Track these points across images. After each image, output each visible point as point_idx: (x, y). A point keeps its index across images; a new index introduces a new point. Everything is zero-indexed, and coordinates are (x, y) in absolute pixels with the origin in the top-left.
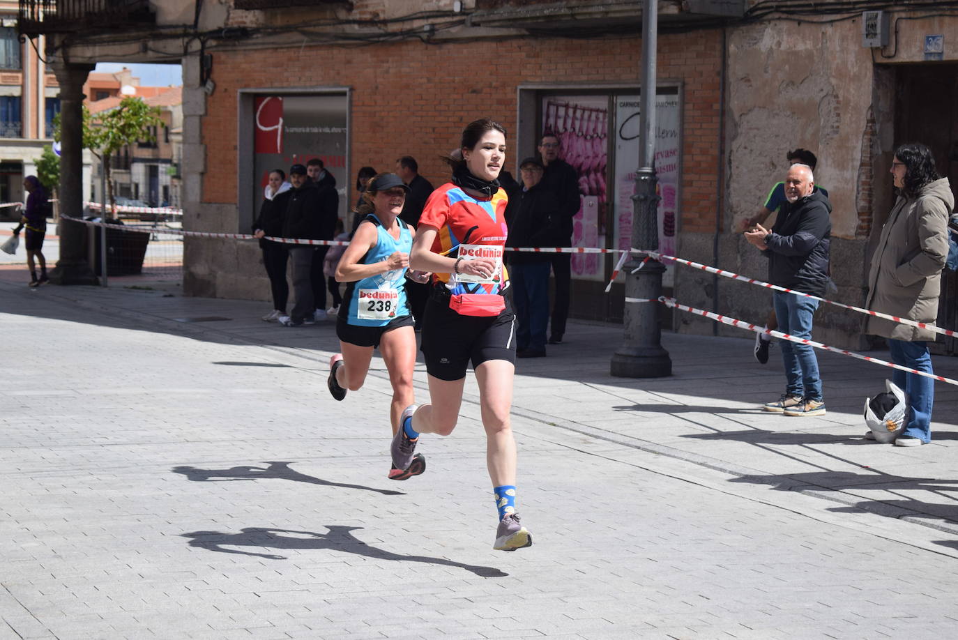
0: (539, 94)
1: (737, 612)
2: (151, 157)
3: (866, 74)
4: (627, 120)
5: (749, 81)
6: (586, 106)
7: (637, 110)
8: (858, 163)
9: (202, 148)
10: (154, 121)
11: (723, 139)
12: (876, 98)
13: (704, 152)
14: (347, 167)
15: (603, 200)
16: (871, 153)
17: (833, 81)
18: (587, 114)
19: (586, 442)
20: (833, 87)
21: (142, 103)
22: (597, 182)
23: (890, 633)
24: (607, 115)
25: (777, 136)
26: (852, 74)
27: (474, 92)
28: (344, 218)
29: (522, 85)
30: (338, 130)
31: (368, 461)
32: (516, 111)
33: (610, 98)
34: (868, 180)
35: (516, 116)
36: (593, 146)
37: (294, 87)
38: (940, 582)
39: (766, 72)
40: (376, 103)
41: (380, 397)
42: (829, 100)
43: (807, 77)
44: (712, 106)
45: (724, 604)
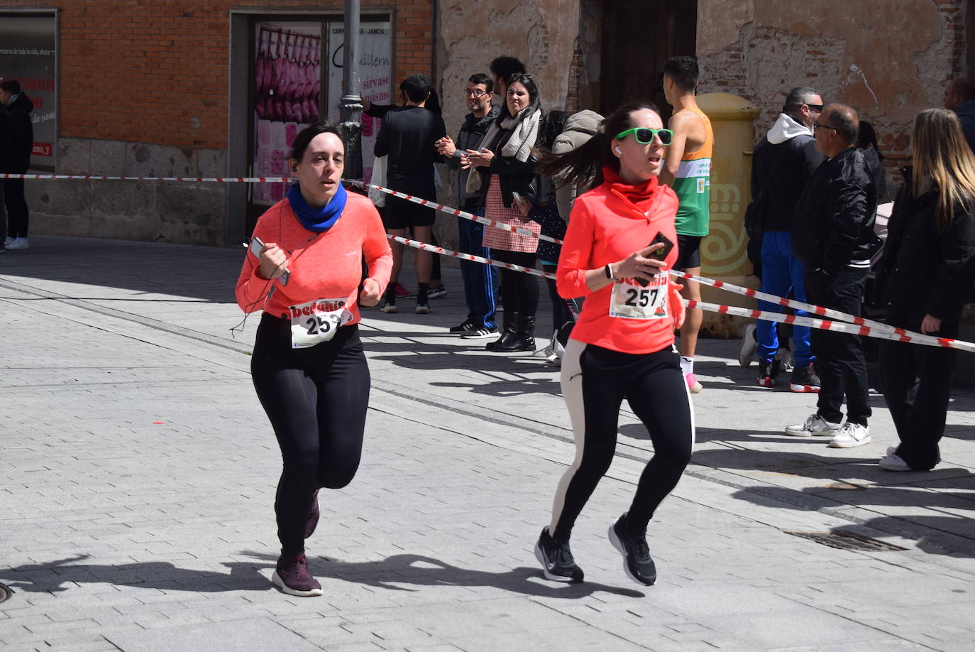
0: (253, 19)
3: (573, 4)
4: (340, 47)
5: (459, 9)
6: (299, 32)
7: (344, 38)
8: (565, 94)
11: (434, 68)
12: (582, 27)
14: (56, 90)
16: (578, 84)
17: (542, 11)
18: (300, 40)
20: (542, 17)
22: (310, 109)
24: (320, 41)
26: (560, 4)
27: (185, 15)
28: (54, 143)
29: (234, 9)
30: (47, 53)
32: (228, 36)
33: (323, 25)
35: (228, 41)
36: (306, 74)
37: (1, 7)
39: (477, 1)
40: (85, 25)
42: (538, 30)
43: (517, 6)
44: (423, 34)
45: (381, 526)
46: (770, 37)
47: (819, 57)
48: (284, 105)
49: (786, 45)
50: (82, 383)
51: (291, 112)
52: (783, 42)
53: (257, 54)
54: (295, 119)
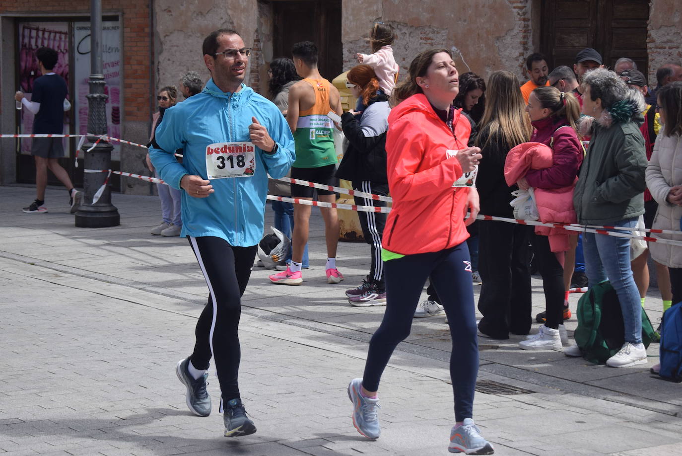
0: (16, 21)
1: (167, 397)
3: (252, 7)
4: (83, 40)
5: (170, 11)
6: (52, 29)
7: (89, 32)
11: (153, 54)
12: (260, 24)
13: (140, 63)
16: (258, 63)
18: (52, 35)
19: (57, 276)
20: (230, 16)
23: (275, 405)
24: (68, 36)
25: (191, 51)
26: (242, 7)
29: (3, 13)
33: (69, 24)
34: (256, 83)
38: (309, 367)
39: (182, 5)
43: (211, 9)
44: (144, 29)
45: (158, 391)
47: (429, 41)
49: (406, 33)
52: (403, 31)
53: (21, 46)
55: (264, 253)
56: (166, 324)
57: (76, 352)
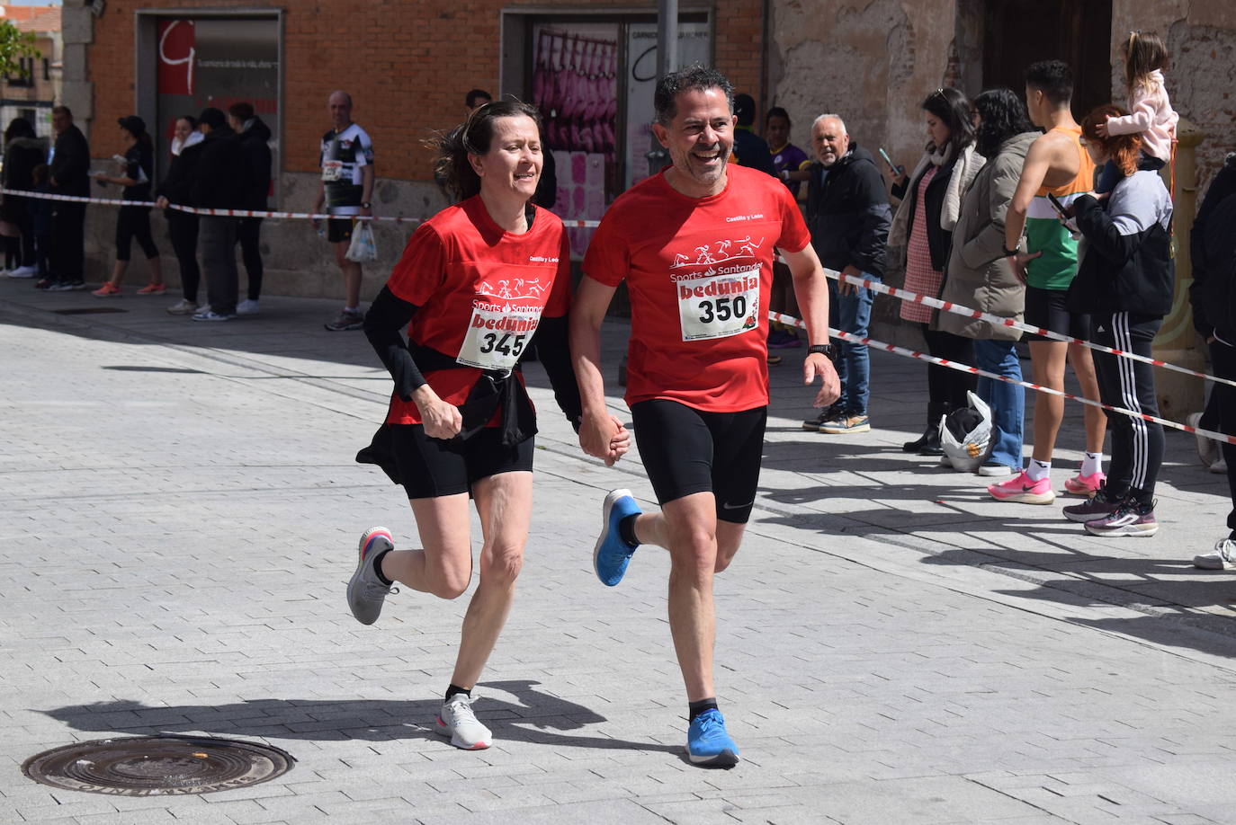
0: (529, 21)
1: (770, 687)
2: (25, 99)
4: (643, 55)
5: (798, 6)
6: (590, 37)
7: (654, 42)
9: (89, 86)
10: (26, 50)
11: (765, 81)
12: (960, 28)
14: (279, 113)
15: (611, 159)
17: (907, 7)
18: (590, 46)
19: (584, 470)
20: (906, 15)
21: (12, 26)
22: (604, 135)
23: (962, 712)
24: (617, 48)
25: (834, 78)
27: (444, 16)
29: (507, 7)
30: (267, 65)
31: (301, 494)
32: (498, 42)
33: (621, 27)
35: (498, 49)
36: (598, 89)
37: (209, 8)
38: (1027, 647)
40: (316, 29)
41: (320, 412)
42: (901, 32)
43: (873, 2)
44: (751, 37)
45: (754, 677)
46: (1208, 39)
48: (569, 130)
49: (1230, 49)
50: (339, 485)
51: (578, 139)
52: (1226, 45)
53: (535, 66)
54: (584, 148)
55: (953, 438)
56: (771, 561)
57: (614, 603)
